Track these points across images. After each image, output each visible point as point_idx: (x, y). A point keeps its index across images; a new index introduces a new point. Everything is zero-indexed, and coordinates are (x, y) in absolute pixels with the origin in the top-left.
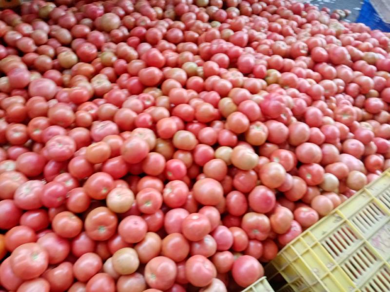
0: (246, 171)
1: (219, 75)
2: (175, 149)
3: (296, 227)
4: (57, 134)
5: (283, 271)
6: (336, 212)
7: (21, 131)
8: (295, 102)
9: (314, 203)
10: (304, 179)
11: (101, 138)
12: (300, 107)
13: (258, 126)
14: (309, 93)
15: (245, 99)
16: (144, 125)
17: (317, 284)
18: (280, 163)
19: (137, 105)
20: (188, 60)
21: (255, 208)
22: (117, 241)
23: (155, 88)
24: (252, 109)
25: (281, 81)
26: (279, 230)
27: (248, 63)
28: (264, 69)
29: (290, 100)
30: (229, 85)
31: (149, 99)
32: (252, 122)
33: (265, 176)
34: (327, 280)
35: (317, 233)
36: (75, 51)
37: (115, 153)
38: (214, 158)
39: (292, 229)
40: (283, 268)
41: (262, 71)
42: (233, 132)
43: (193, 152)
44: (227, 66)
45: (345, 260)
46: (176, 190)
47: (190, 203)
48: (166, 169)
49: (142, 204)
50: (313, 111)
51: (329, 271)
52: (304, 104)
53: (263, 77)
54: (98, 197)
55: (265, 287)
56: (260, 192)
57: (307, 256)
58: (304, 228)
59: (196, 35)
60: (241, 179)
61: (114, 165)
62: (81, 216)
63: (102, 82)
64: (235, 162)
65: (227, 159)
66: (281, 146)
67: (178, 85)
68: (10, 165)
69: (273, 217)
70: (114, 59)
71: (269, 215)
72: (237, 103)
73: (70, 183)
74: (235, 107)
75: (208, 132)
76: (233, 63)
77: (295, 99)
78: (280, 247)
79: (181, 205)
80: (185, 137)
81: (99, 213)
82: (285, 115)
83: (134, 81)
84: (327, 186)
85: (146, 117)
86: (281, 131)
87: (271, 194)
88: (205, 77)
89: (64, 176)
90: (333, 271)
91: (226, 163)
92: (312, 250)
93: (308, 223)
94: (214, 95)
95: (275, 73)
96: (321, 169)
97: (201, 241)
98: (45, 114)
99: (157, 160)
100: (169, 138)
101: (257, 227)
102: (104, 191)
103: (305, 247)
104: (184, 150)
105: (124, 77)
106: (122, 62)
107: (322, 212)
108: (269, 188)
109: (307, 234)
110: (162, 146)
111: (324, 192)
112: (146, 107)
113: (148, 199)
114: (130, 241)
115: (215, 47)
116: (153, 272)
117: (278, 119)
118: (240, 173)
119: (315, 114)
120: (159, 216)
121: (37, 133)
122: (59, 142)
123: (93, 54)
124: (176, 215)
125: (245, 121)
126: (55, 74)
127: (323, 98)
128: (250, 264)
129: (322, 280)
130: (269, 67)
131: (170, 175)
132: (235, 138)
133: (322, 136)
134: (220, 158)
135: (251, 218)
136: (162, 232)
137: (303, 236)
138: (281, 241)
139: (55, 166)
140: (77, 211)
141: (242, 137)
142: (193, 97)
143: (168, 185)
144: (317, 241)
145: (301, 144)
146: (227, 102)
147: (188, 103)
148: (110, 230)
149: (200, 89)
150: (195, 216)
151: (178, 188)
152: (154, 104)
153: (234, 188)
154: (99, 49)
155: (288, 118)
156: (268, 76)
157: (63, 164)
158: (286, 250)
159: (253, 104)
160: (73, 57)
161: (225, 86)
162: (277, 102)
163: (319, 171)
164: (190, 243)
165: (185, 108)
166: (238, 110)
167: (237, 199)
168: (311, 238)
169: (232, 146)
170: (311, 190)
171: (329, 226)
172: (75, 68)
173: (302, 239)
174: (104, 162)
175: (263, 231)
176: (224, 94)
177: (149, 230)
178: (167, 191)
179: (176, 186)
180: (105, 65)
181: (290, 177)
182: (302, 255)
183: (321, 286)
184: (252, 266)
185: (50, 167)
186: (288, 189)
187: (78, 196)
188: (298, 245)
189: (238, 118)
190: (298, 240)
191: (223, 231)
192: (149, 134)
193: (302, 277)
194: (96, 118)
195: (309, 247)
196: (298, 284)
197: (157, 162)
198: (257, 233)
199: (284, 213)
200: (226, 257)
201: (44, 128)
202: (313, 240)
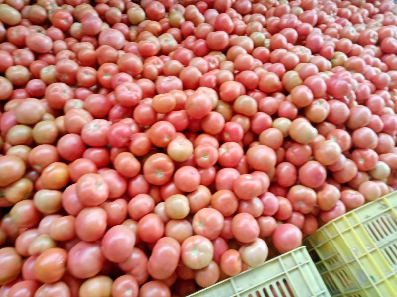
0: (301, 144)
1: (286, 48)
2: (234, 113)
3: (341, 206)
4: (126, 81)
5: (319, 248)
6: (381, 200)
7: (91, 74)
8: (360, 87)
9: (362, 187)
10: (356, 162)
11: (166, 91)
12: (364, 92)
13: (321, 103)
14: (374, 80)
15: (312, 74)
16: (209, 85)
17: (353, 263)
18: (337, 142)
19: (204, 65)
20: (256, 30)
21: (304, 181)
22: (171, 187)
23: (221, 53)
24: (318, 85)
25: (348, 65)
26: (324, 207)
27: (317, 41)
28: (332, 50)
29: (356, 83)
30: (297, 60)
31: (214, 62)
32: (316, 98)
33: (320, 153)
34: (364, 261)
35: (360, 216)
36: (144, 9)
37: (180, 107)
38: (271, 127)
39: (337, 208)
40: (320, 245)
41: (329, 52)
42: (295, 104)
43: (251, 118)
44: (294, 42)
45: (385, 245)
46: (232, 151)
47: (241, 165)
48: (224, 130)
49: (200, 157)
50: (376, 98)
51: (368, 252)
52: (369, 90)
53: (329, 58)
54: (159, 144)
55: (303, 255)
56: (312, 167)
57: (347, 235)
58: (349, 209)
59: (265, 9)
60: (294, 152)
61: (177, 117)
62: (141, 159)
63: (169, 40)
64: (293, 134)
65: (285, 130)
66: (339, 126)
67: (245, 52)
68: (78, 103)
69: (320, 193)
70: (182, 20)
71: (317, 190)
72: (304, 78)
73: (134, 128)
74: (300, 81)
75: (269, 101)
76: (301, 39)
77: (360, 83)
78: (320, 223)
79: (234, 165)
80: (248, 101)
81: (159, 159)
82: (348, 97)
83: (201, 43)
84: (377, 174)
85: (212, 77)
86: (342, 112)
87: (322, 170)
88: (272, 50)
89: (129, 121)
90: (372, 253)
91: (283, 134)
92: (354, 230)
93: (354, 205)
94: (280, 67)
95: (342, 56)
96: (375, 155)
97: (249, 201)
98: (114, 61)
99: (217, 119)
100: (230, 102)
101: (304, 199)
102: (166, 139)
103: (348, 226)
104: (243, 115)
105: (190, 39)
106: (190, 24)
107: (369, 197)
108: (322, 164)
109: (350, 215)
110: (223, 107)
111: (373, 179)
112: (210, 70)
113: (206, 153)
114: (184, 189)
115: (285, 21)
116: (202, 221)
117: (342, 100)
118: (295, 146)
119: (377, 102)
120: (212, 172)
121: (106, 78)
122: (129, 88)
123: (161, 14)
124: (228, 174)
125: (310, 95)
126: (123, 27)
127: (387, 88)
128: (293, 232)
129: (360, 259)
130: (336, 50)
131: (227, 136)
132: (295, 111)
133: (382, 124)
134: (278, 128)
135: (298, 191)
136: (213, 187)
137: (347, 216)
138: (323, 218)
139: (120, 111)
140: (138, 153)
141: (303, 111)
142: (258, 66)
143: (224, 145)
144: (360, 222)
145: (359, 127)
146: (293, 75)
147: (253, 70)
148: (166, 175)
149: (266, 60)
150: (248, 177)
151: (234, 149)
152: (218, 68)
153: (285, 160)
154: (167, 10)
155: (351, 102)
156: (334, 58)
157: (129, 110)
158: (326, 227)
159: (321, 80)
160: (142, 14)
161: (293, 60)
162: (345, 82)
163: (372, 157)
164: (240, 201)
165: (250, 75)
166: (303, 84)
167: (288, 169)
168: (355, 220)
169: (292, 119)
170: (360, 175)
171: (373, 211)
172: (143, 24)
173: (345, 218)
174: (167, 114)
175: (308, 204)
176: (289, 67)
177: (201, 184)
178: (223, 150)
179: (232, 147)
180: (171, 26)
181: (343, 158)
182: (343, 233)
183: (358, 264)
184: (294, 234)
185: (115, 111)
186: (339, 169)
187: (141, 141)
188: (340, 223)
189: (304, 92)
190: (341, 219)
191: (270, 197)
192: (213, 94)
193: (339, 254)
194: (162, 73)
195: (351, 227)
196: (331, 262)
197: (218, 121)
198: (302, 206)
199: (332, 190)
200: (270, 222)
201: (113, 74)
202: (356, 222)
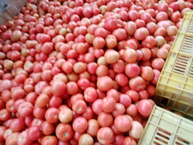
0: (117, 62)
1: (78, 26)
2: (78, 75)
3: (156, 72)
4: (21, 103)
6: (171, 52)
7: (5, 112)
8: (120, 15)
9: (158, 55)
10: (147, 47)
11: (41, 92)
12: (124, 15)
13: (109, 38)
14: (124, 6)
15: (95, 29)
16: (57, 73)
17: (183, 92)
18: (130, 48)
19: (49, 65)
20: (60, 29)
21: (132, 76)
22: (77, 134)
23: (53, 52)
24: (101, 32)
25: (108, 9)
26: (149, 79)
27: (88, 11)
28: (98, 9)
29: (117, 15)
30: (85, 28)
31: (52, 59)
32: (105, 38)
33: (127, 59)
34: (186, 87)
35: (168, 68)
36: (10, 59)
37: (50, 96)
38: (98, 66)
39: (155, 74)
41: (97, 11)
42: (99, 48)
43: (87, 70)
44: (80, 19)
45: (189, 72)
46: (89, 93)
47: (100, 94)
48: (79, 87)
49: (77, 110)
50: (132, 12)
52: (125, 12)
53: (100, 13)
54: (55, 121)
55: (158, 110)
56: (129, 67)
57: (170, 82)
58: (160, 70)
59: (59, 15)
60: (117, 68)
61: (54, 101)
63: (29, 65)
64: (109, 62)
65: (104, 63)
66: (126, 39)
67: (62, 43)
68: (9, 131)
69: (143, 75)
70: (28, 51)
71: (140, 75)
72: (93, 34)
73: (40, 122)
74: (93, 36)
75: (88, 56)
76: (81, 16)
77: (119, 13)
78: (155, 86)
79: (96, 98)
80: (79, 66)
81: (60, 128)
82: (119, 24)
83: (42, 55)
84: (160, 43)
86: (122, 33)
87: (135, 65)
88: (72, 32)
89: (35, 120)
90: (186, 81)
91: (105, 65)
92: (170, 78)
93: (161, 66)
94: (81, 37)
95: (103, 7)
97: (115, 109)
99: (72, 85)
100: (72, 71)
101: (138, 84)
103: (166, 78)
104: (82, 72)
105: (37, 56)
106: (32, 50)
107: (164, 57)
108: (132, 63)
109: (163, 72)
110: (71, 77)
111: (160, 47)
112: (53, 64)
113: (78, 107)
114: (82, 131)
116: (101, 138)
117: (117, 28)
118: (114, 65)
119: (134, 14)
120: (89, 110)
121: (12, 109)
122: (23, 107)
124: (97, 105)
125: (102, 40)
127: (133, 3)
128: (145, 104)
129: (184, 88)
131: (83, 88)
132: (102, 50)
133: (143, 21)
134: (101, 64)
135: (133, 82)
136: (95, 116)
137: (162, 74)
138: (154, 83)
141: (105, 48)
142: (72, 44)
143: (85, 93)
144: (170, 72)
146: (88, 36)
147: (71, 49)
148: (70, 132)
149: (73, 39)
150: (105, 100)
152: (57, 60)
153: (116, 74)
155: (122, 24)
156: (101, 11)
158: (158, 86)
159: (100, 29)
160: (11, 62)
161: (83, 30)
163: (151, 39)
164: (111, 113)
165: (71, 53)
166: (95, 36)
167: (120, 78)
168: (167, 72)
169: (103, 55)
170: (153, 50)
171: (172, 61)
172: (14, 67)
173: (162, 76)
174: (48, 102)
175: (142, 84)
176: (85, 33)
177: (88, 120)
178: (86, 96)
179: (88, 91)
180: (26, 57)
181: (139, 51)
182: (167, 83)
183: (185, 92)
184: (147, 105)
185: (27, 121)
187: (46, 127)
188: (162, 80)
189: (98, 40)
190: (161, 77)
191: (123, 97)
192: (61, 76)
194: (34, 84)
195: (168, 77)
196: (174, 97)
198: (140, 87)
199: (146, 70)
200: (132, 108)
202: (168, 73)
